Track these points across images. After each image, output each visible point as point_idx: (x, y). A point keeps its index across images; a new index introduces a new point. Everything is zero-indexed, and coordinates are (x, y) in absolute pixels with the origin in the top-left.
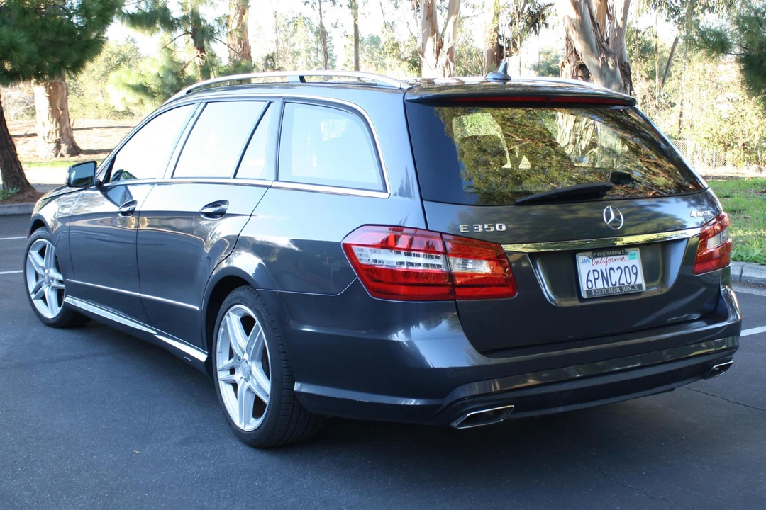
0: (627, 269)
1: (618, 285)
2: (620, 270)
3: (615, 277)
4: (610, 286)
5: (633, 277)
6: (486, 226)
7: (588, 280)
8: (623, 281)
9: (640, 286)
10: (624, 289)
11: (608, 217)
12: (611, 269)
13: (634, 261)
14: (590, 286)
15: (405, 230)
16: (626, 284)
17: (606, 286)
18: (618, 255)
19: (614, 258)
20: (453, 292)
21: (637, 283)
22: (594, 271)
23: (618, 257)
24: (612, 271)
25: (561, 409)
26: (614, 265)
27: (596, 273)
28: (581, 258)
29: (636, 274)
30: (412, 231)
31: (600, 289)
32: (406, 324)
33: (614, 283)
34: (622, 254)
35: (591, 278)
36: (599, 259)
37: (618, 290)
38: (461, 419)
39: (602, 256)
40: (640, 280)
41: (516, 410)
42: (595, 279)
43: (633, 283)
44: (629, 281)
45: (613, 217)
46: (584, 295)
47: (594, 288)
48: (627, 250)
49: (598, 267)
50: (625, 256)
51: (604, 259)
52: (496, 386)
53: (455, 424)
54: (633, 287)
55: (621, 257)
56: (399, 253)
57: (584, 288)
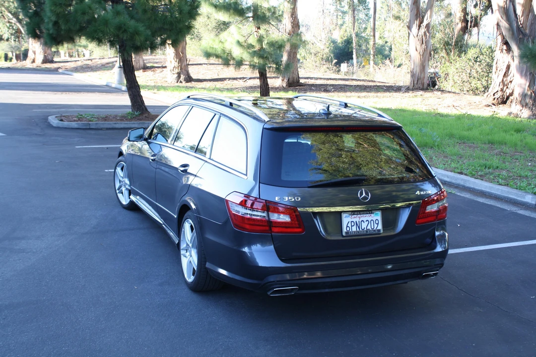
0: (372, 221)
1: (365, 229)
2: (368, 222)
3: (364, 225)
4: (361, 230)
5: (376, 225)
6: (290, 198)
7: (347, 226)
8: (369, 227)
9: (379, 230)
10: (369, 232)
11: (361, 194)
12: (362, 221)
13: (377, 216)
14: (348, 229)
15: (251, 198)
16: (371, 229)
17: (358, 230)
18: (368, 214)
19: (365, 215)
20: (271, 229)
21: (378, 229)
22: (351, 222)
23: (367, 215)
24: (362, 222)
25: (327, 290)
26: (365, 219)
27: (353, 223)
28: (344, 215)
29: (378, 224)
30: (253, 199)
31: (355, 232)
32: (249, 245)
33: (363, 228)
34: (370, 213)
35: (350, 225)
36: (356, 216)
37: (365, 232)
38: (271, 291)
39: (357, 214)
40: (380, 227)
41: (299, 289)
42: (352, 226)
43: (375, 229)
44: (373, 228)
45: (364, 194)
46: (344, 234)
47: (351, 230)
48: (373, 211)
49: (354, 220)
50: (372, 215)
51: (359, 216)
52: (288, 277)
53: (269, 293)
54: (375, 231)
55: (369, 215)
56: (247, 209)
57: (344, 230)
